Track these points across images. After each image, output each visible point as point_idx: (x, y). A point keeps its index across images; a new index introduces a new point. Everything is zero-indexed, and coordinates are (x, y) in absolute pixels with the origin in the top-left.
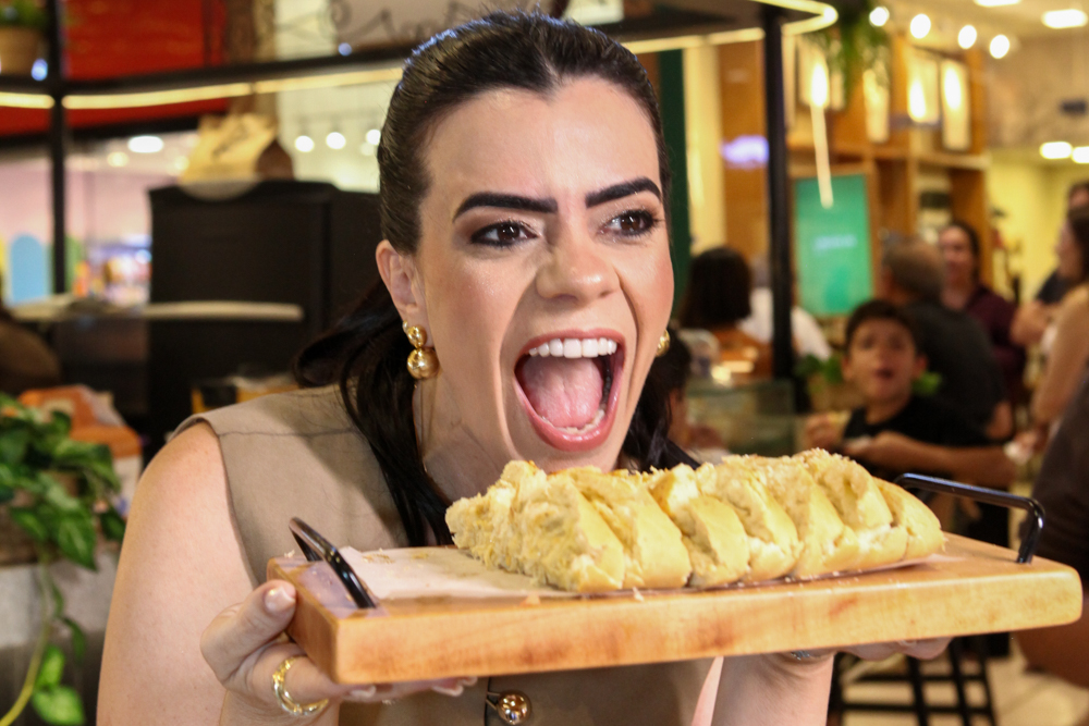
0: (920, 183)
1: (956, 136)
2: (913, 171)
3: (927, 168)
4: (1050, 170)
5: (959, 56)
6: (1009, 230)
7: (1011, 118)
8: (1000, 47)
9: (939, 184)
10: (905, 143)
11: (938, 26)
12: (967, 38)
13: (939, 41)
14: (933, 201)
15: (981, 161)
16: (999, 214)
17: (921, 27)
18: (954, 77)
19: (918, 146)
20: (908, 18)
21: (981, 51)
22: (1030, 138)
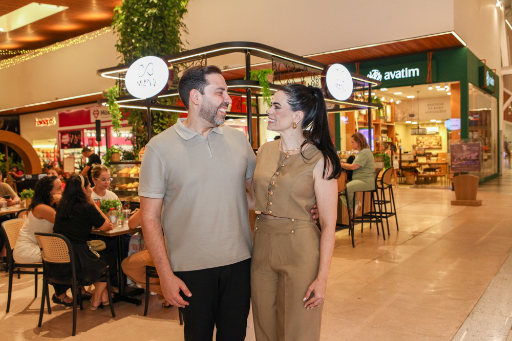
0: (382, 128)
1: (389, 120)
2: (380, 125)
3: (383, 125)
4: (407, 126)
5: (389, 104)
6: (399, 138)
7: (400, 116)
8: (398, 102)
9: (386, 129)
10: (379, 121)
11: (386, 99)
12: (392, 101)
13: (385, 101)
14: (384, 132)
15: (394, 124)
16: (396, 134)
17: (383, 99)
18: (388, 108)
19: (382, 122)
20: (381, 98)
21: (395, 103)
22: (403, 119)
